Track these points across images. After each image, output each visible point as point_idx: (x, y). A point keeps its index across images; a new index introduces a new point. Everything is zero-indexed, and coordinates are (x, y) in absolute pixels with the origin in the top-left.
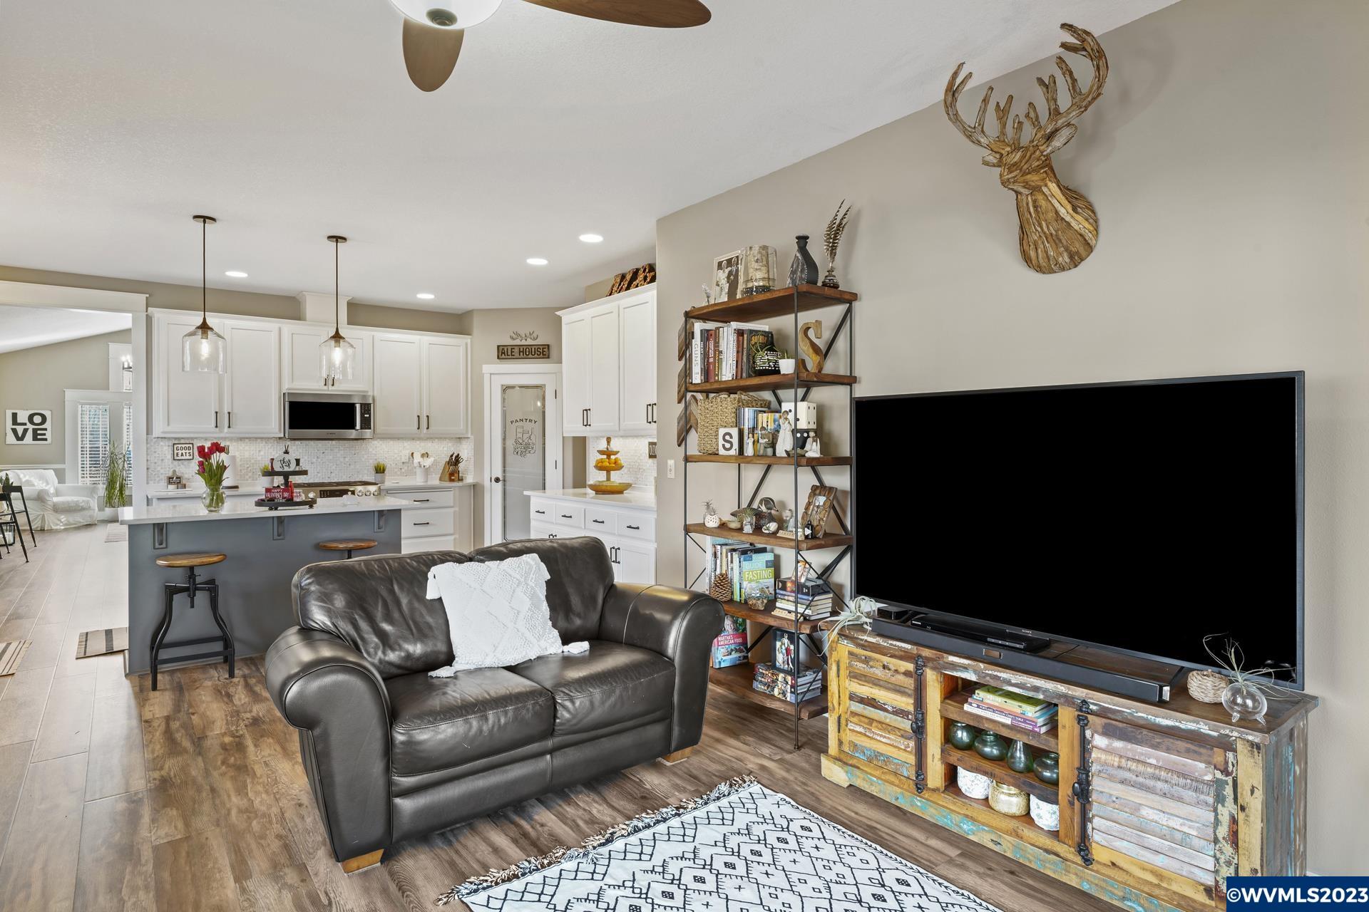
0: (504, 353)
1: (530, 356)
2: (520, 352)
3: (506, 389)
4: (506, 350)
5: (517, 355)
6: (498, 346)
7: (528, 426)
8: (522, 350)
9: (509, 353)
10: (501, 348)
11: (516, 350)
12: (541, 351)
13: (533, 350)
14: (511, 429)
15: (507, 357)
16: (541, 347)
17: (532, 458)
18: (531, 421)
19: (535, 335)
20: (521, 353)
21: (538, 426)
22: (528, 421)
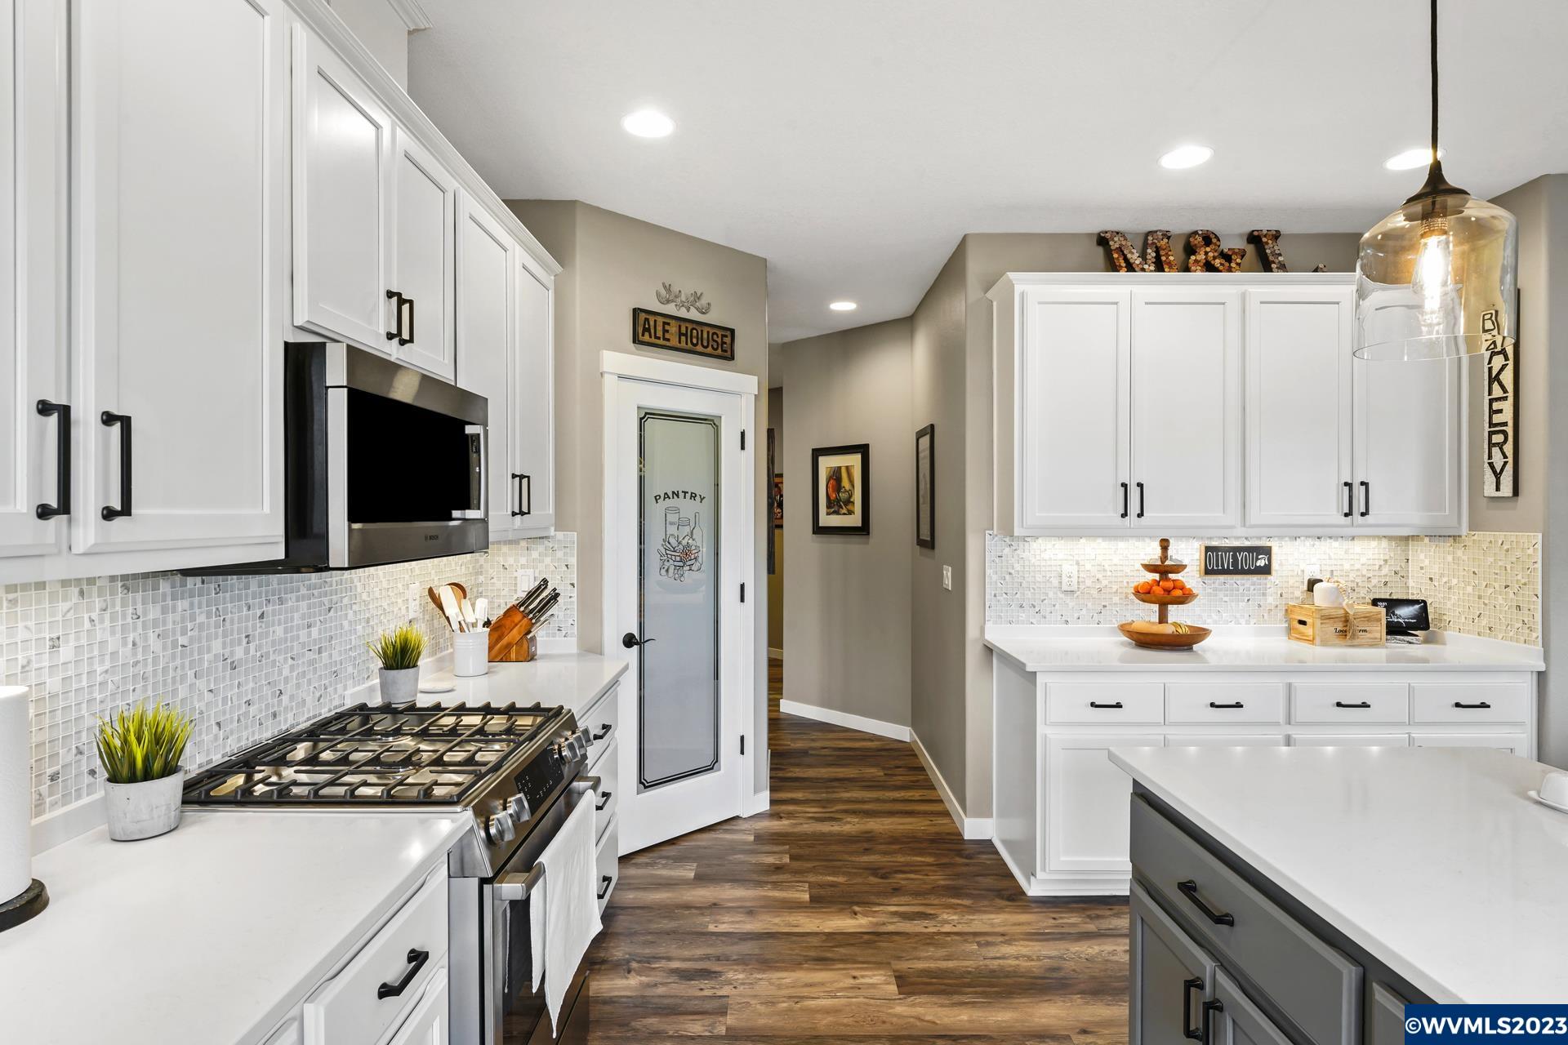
0: (648, 330)
1: (699, 348)
2: (681, 334)
3: (647, 416)
4: (652, 323)
5: (674, 342)
6: (635, 311)
7: (687, 507)
8: (683, 330)
9: (660, 333)
10: (643, 316)
11: (673, 329)
12: (719, 340)
13: (705, 336)
14: (655, 511)
15: (653, 340)
16: (720, 333)
17: (696, 577)
18: (694, 496)
19: (703, 302)
20: (683, 338)
21: (705, 509)
22: (688, 496)
